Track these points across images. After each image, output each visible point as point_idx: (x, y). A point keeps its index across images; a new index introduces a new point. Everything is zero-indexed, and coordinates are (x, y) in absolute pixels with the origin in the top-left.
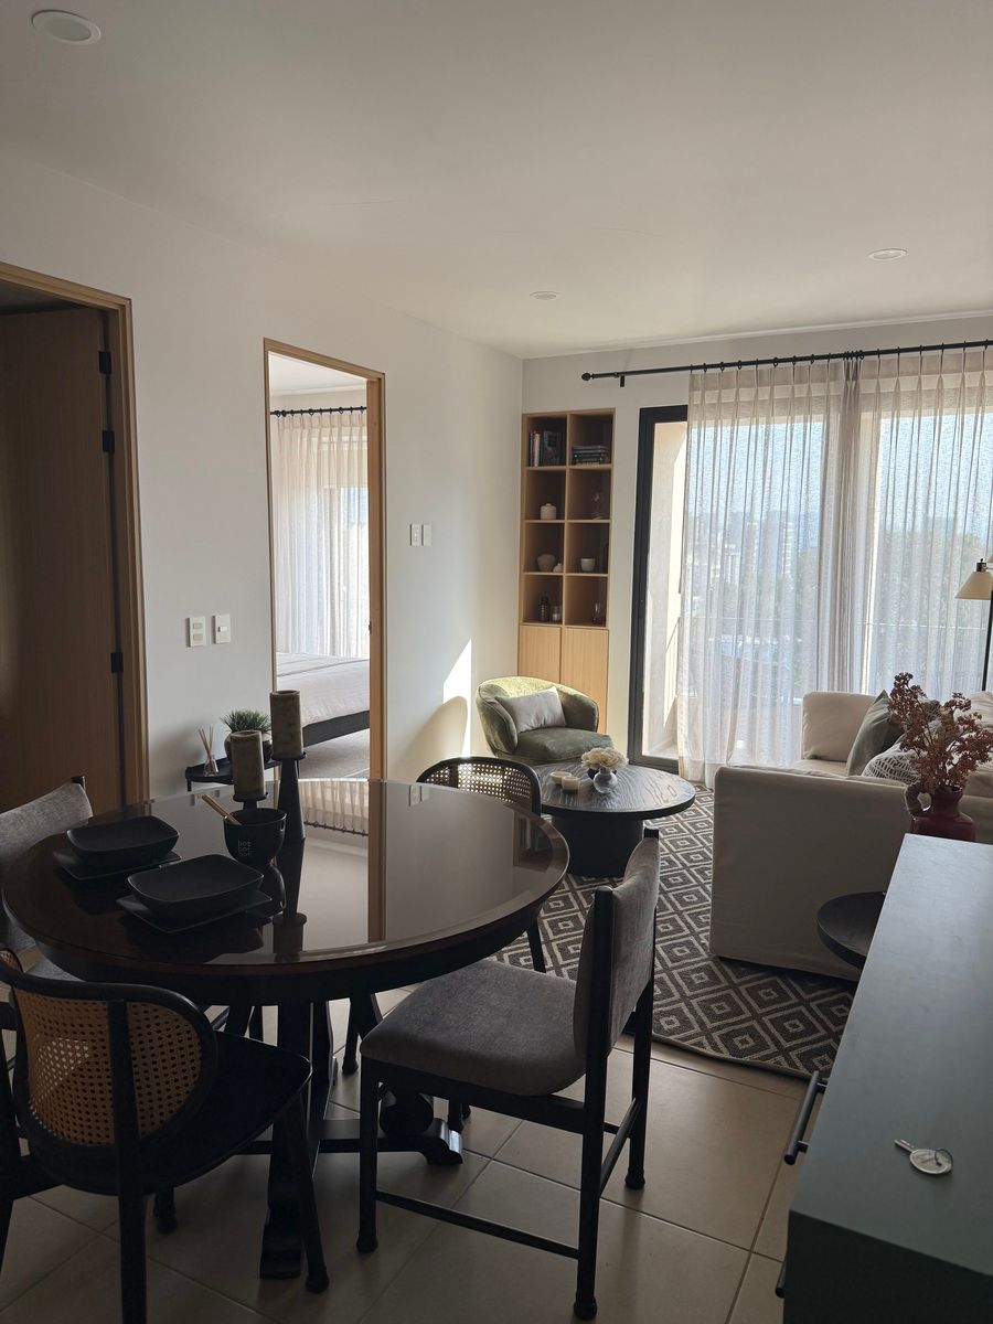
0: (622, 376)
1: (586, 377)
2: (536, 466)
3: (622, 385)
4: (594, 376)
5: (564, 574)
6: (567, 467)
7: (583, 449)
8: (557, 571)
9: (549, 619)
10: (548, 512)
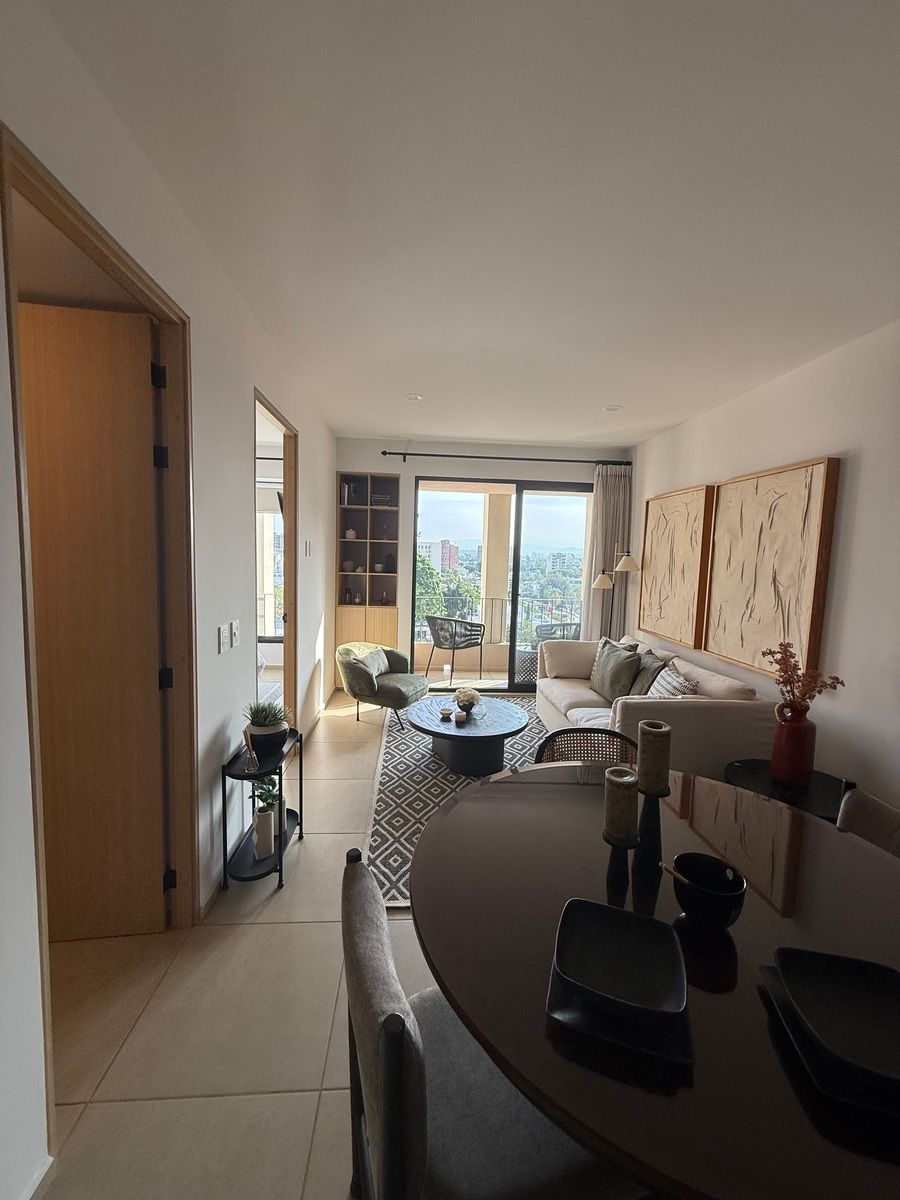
0: (405, 455)
1: (384, 453)
2: (346, 505)
3: (404, 461)
4: (390, 453)
5: (368, 574)
6: (369, 507)
7: (376, 497)
8: (359, 572)
9: (352, 602)
10: (351, 534)
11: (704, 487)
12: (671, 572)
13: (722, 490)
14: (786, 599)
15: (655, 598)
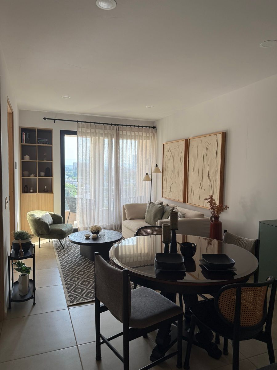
0: (55, 120)
1: (45, 119)
2: (25, 144)
3: (55, 122)
4: (47, 119)
5: (37, 177)
6: (37, 145)
7: (41, 139)
8: (32, 176)
9: (28, 192)
10: (27, 158)
11: (184, 140)
12: (174, 173)
13: (190, 141)
14: (212, 181)
15: (168, 184)
